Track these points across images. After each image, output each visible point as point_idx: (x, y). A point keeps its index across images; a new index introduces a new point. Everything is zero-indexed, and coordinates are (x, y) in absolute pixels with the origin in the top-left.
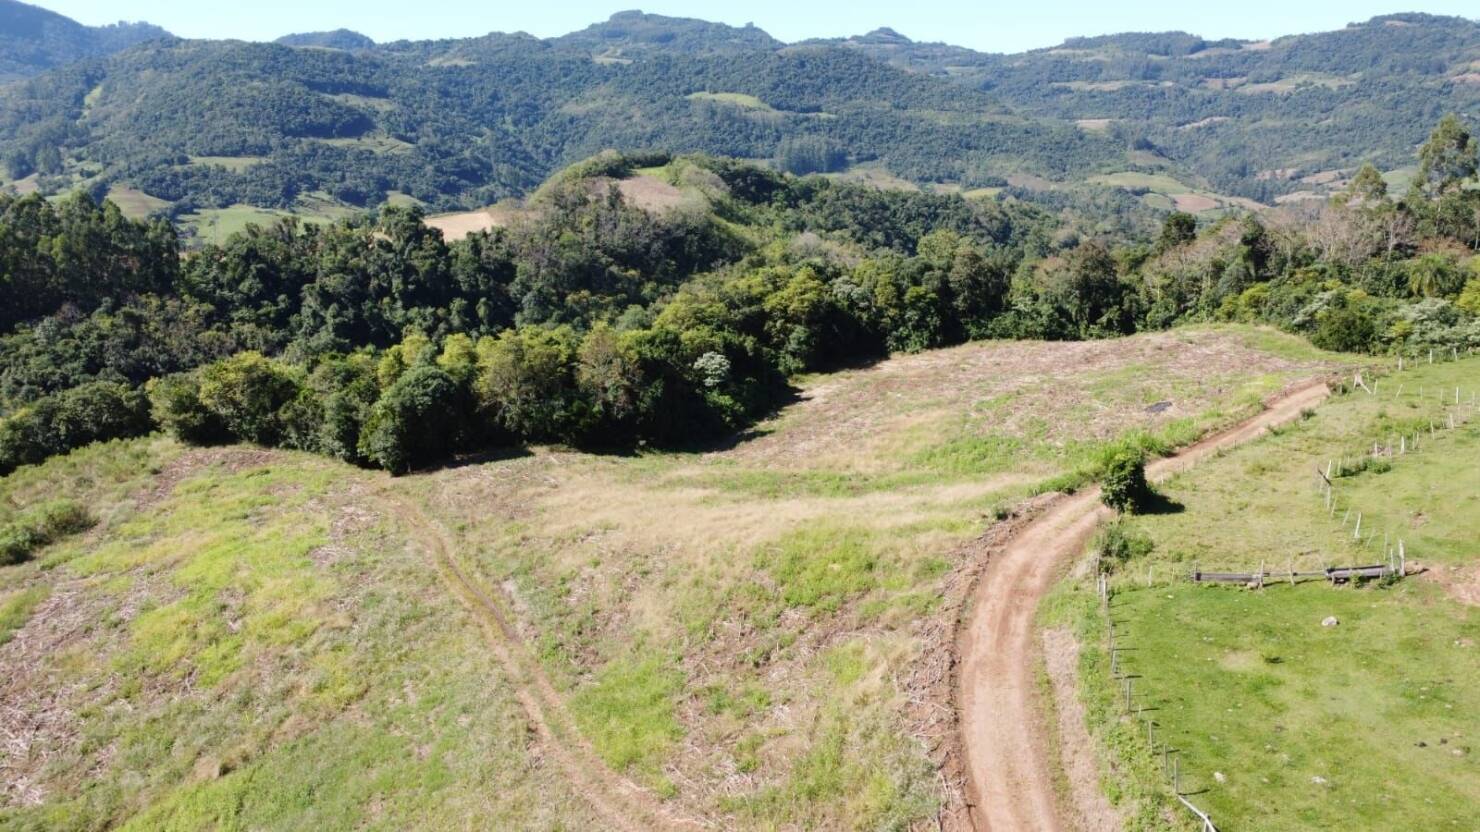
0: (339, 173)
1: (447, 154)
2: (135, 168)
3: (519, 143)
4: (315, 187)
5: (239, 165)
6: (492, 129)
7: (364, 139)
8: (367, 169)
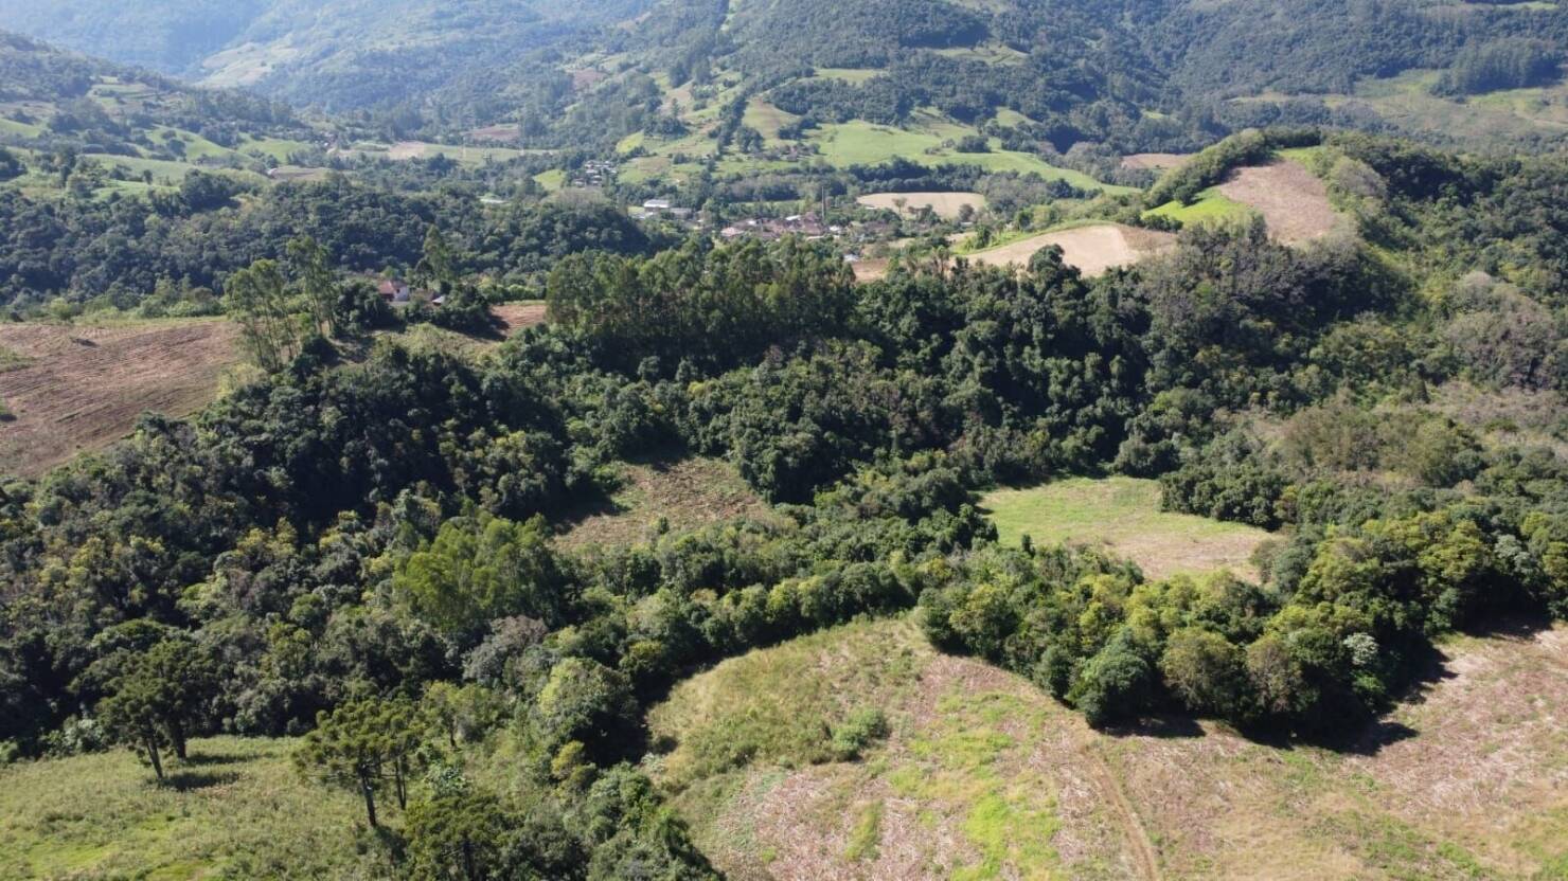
0: (950, 87)
1: (1060, 65)
2: (768, 80)
3: (1138, 44)
4: (926, 103)
5: (858, 77)
6: (1109, 29)
7: (978, 49)
8: (978, 82)
